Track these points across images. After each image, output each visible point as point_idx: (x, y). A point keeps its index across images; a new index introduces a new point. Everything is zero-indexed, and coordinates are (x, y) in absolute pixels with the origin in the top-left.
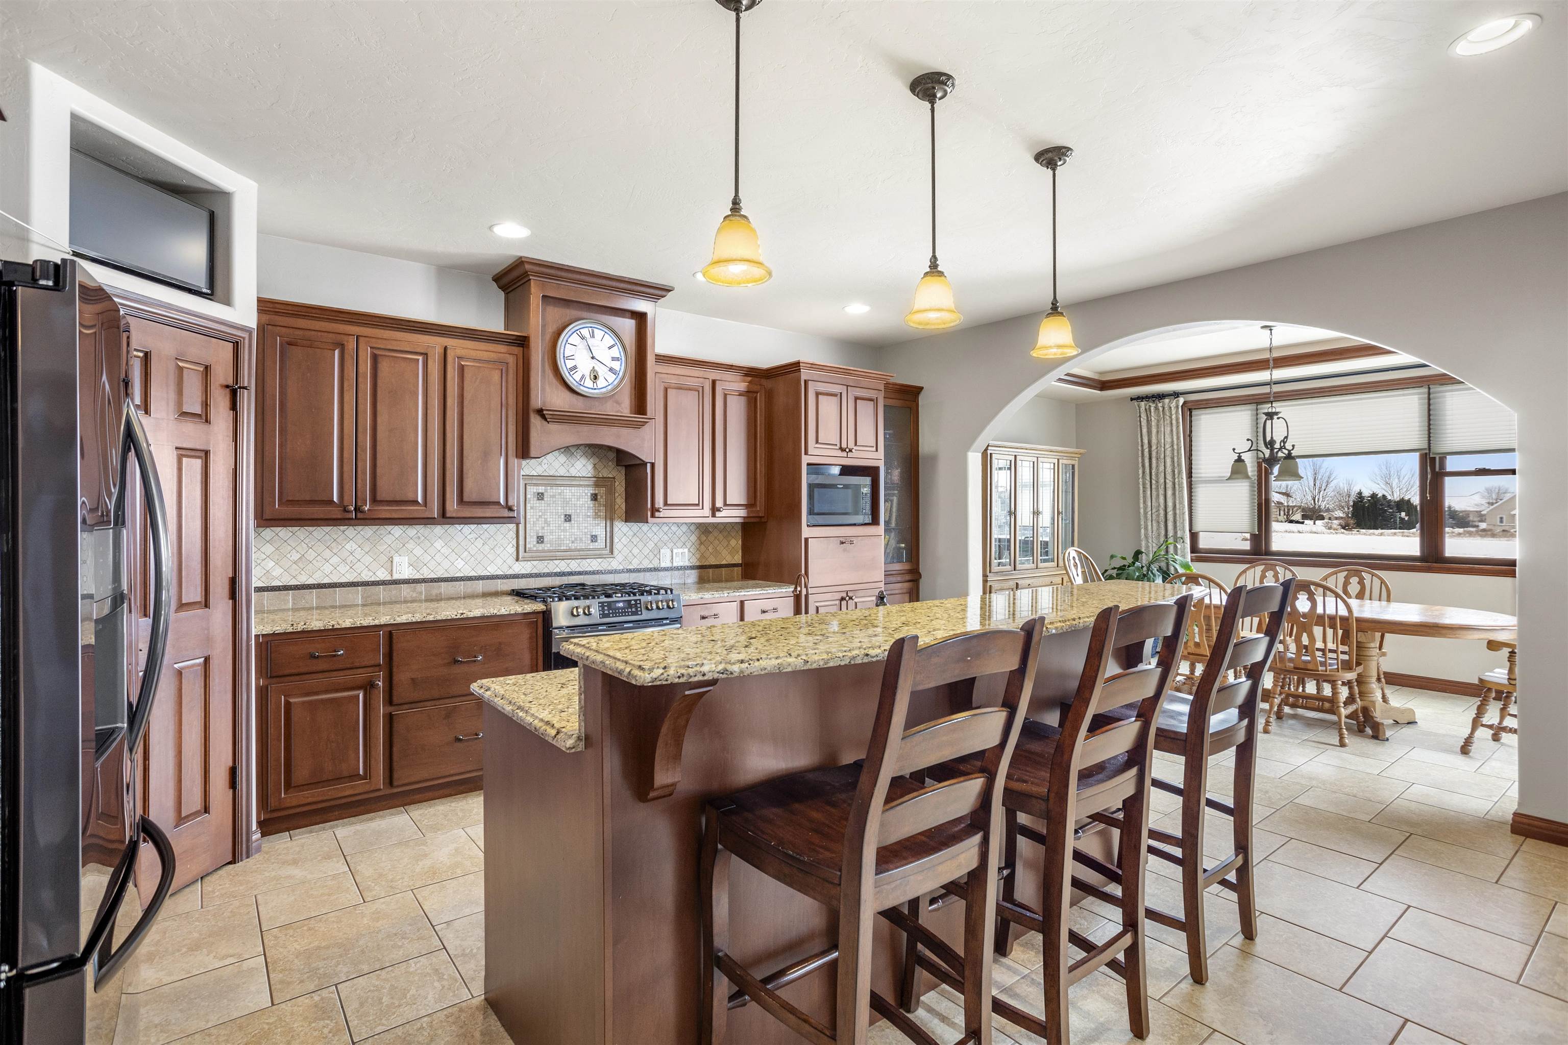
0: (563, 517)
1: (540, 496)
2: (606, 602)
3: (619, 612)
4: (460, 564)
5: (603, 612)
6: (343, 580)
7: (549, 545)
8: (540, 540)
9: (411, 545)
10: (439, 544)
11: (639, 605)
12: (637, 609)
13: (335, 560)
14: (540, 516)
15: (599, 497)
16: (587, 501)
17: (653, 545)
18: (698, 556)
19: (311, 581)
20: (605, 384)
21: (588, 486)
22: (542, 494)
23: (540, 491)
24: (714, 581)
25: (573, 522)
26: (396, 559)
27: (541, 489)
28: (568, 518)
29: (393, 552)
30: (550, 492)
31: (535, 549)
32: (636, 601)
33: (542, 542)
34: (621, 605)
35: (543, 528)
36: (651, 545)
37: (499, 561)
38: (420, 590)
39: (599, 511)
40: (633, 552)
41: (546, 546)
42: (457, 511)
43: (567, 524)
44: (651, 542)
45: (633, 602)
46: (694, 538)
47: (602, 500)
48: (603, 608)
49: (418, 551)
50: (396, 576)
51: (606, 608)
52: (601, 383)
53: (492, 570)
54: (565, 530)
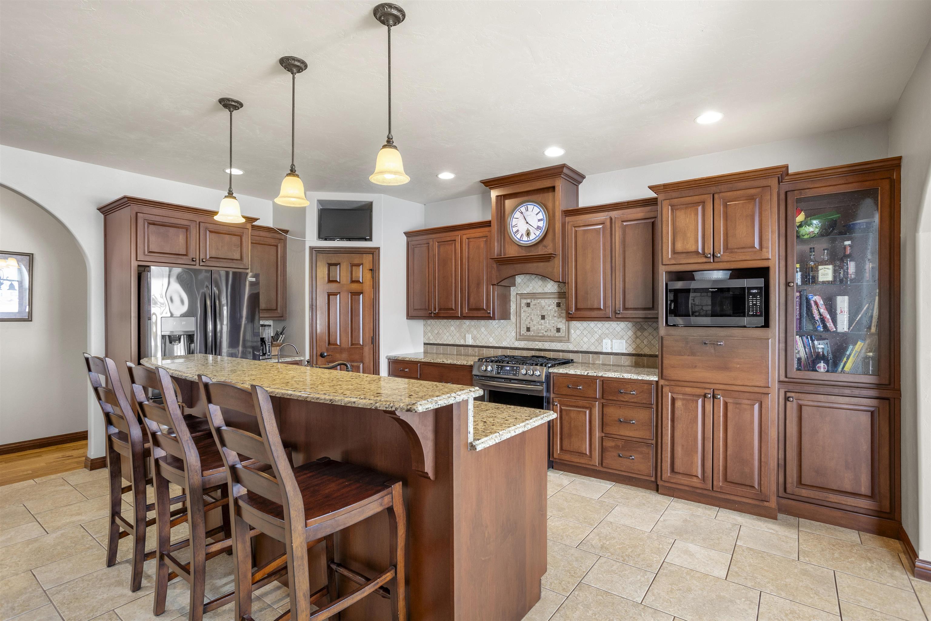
0: (540, 316)
1: (528, 305)
2: (500, 366)
3: (508, 372)
4: (491, 340)
5: (498, 371)
6: (450, 343)
7: (533, 333)
8: (528, 329)
9: (472, 329)
10: (483, 329)
11: (518, 370)
12: (516, 372)
13: (448, 334)
14: (528, 316)
15: (561, 305)
16: (553, 307)
17: (598, 336)
18: (634, 347)
19: (440, 343)
20: (535, 236)
21: (554, 298)
22: (529, 303)
23: (528, 302)
24: (648, 367)
25: (546, 320)
26: (467, 335)
27: (529, 301)
28: (543, 317)
29: (466, 332)
30: (533, 302)
31: (525, 334)
32: (517, 367)
33: (529, 331)
34: (508, 368)
35: (530, 323)
36: (596, 336)
37: (508, 340)
38: (475, 351)
39: (562, 313)
40: (584, 340)
41: (531, 333)
42: (467, 313)
43: (543, 321)
44: (596, 334)
45: (515, 368)
46: (630, 333)
47: (563, 306)
48: (498, 369)
49: (475, 332)
50: (467, 343)
51: (500, 369)
52: (532, 236)
53: (504, 344)
54: (541, 325)
